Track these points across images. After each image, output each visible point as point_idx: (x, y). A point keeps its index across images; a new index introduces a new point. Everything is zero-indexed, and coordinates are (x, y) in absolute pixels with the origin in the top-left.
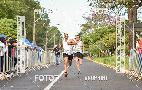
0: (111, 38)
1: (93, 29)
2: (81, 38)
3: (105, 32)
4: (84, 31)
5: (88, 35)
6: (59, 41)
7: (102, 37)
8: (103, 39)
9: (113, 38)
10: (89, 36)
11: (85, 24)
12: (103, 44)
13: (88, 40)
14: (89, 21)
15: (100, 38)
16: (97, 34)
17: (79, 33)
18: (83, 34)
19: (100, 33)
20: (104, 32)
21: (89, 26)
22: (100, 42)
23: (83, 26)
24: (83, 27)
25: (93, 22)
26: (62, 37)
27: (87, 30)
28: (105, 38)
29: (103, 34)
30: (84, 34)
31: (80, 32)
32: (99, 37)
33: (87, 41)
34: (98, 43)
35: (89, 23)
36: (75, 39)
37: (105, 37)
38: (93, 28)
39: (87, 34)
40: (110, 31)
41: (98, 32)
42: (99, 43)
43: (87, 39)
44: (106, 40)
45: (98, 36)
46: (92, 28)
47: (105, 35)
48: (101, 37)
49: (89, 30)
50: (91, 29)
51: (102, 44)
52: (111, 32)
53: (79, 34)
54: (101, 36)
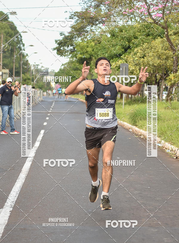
0: (151, 54)
1: (101, 24)
2: (72, 48)
3: (136, 38)
4: (79, 30)
5: (91, 42)
6: (12, 51)
7: (126, 49)
8: (131, 55)
9: (155, 54)
10: (93, 44)
11: (83, 13)
12: (129, 70)
13: (89, 53)
14: (93, 4)
15: (122, 52)
16: (114, 42)
17: (67, 34)
18: (75, 37)
19: (123, 38)
20: (133, 38)
21: (91, 18)
22: (123, 64)
23: (78, 16)
24: (77, 18)
25: (103, 7)
26: (20, 40)
27: (88, 28)
28: (135, 54)
29: (129, 41)
30: (80, 39)
31: (69, 33)
32: (118, 49)
33: (86, 56)
34: (116, 67)
35: (92, 10)
36: (54, 49)
37: (136, 50)
38: (103, 22)
39: (86, 38)
40: (148, 35)
41: (117, 37)
42: (118, 65)
43: (87, 52)
44: (136, 58)
45: (117, 47)
46: (99, 23)
47: (133, 43)
48: (123, 50)
49: (92, 28)
50: (97, 25)
51: (127, 69)
52: (151, 37)
53: (66, 38)
54: (123, 48)
